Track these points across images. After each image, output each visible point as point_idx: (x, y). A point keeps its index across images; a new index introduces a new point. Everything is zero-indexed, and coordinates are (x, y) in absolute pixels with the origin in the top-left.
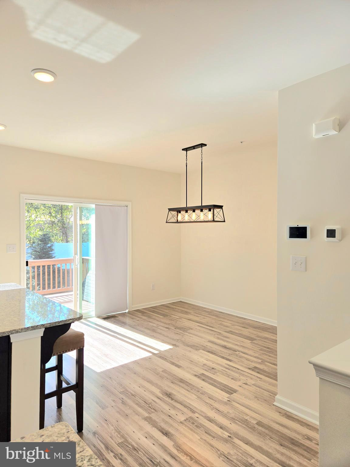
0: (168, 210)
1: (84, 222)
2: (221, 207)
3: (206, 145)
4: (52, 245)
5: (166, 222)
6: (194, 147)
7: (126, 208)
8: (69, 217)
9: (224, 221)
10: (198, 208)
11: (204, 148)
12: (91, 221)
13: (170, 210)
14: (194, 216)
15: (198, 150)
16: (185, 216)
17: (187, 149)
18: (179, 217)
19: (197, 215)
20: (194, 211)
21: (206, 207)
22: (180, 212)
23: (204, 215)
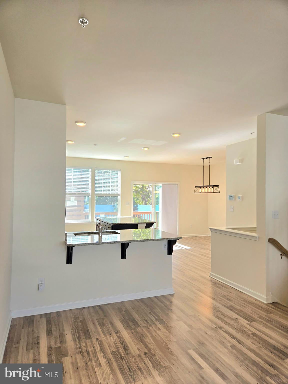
1: (157, 192)
2: (218, 186)
3: (211, 157)
4: (137, 206)
5: (194, 193)
6: (206, 158)
7: (177, 185)
8: (147, 188)
9: (219, 193)
10: (208, 186)
11: (210, 158)
12: (160, 191)
13: (196, 187)
14: (206, 190)
15: (208, 159)
16: (203, 190)
17: (203, 159)
18: (200, 190)
19: (208, 189)
20: (206, 188)
21: (211, 186)
22: (200, 188)
23: (210, 190)
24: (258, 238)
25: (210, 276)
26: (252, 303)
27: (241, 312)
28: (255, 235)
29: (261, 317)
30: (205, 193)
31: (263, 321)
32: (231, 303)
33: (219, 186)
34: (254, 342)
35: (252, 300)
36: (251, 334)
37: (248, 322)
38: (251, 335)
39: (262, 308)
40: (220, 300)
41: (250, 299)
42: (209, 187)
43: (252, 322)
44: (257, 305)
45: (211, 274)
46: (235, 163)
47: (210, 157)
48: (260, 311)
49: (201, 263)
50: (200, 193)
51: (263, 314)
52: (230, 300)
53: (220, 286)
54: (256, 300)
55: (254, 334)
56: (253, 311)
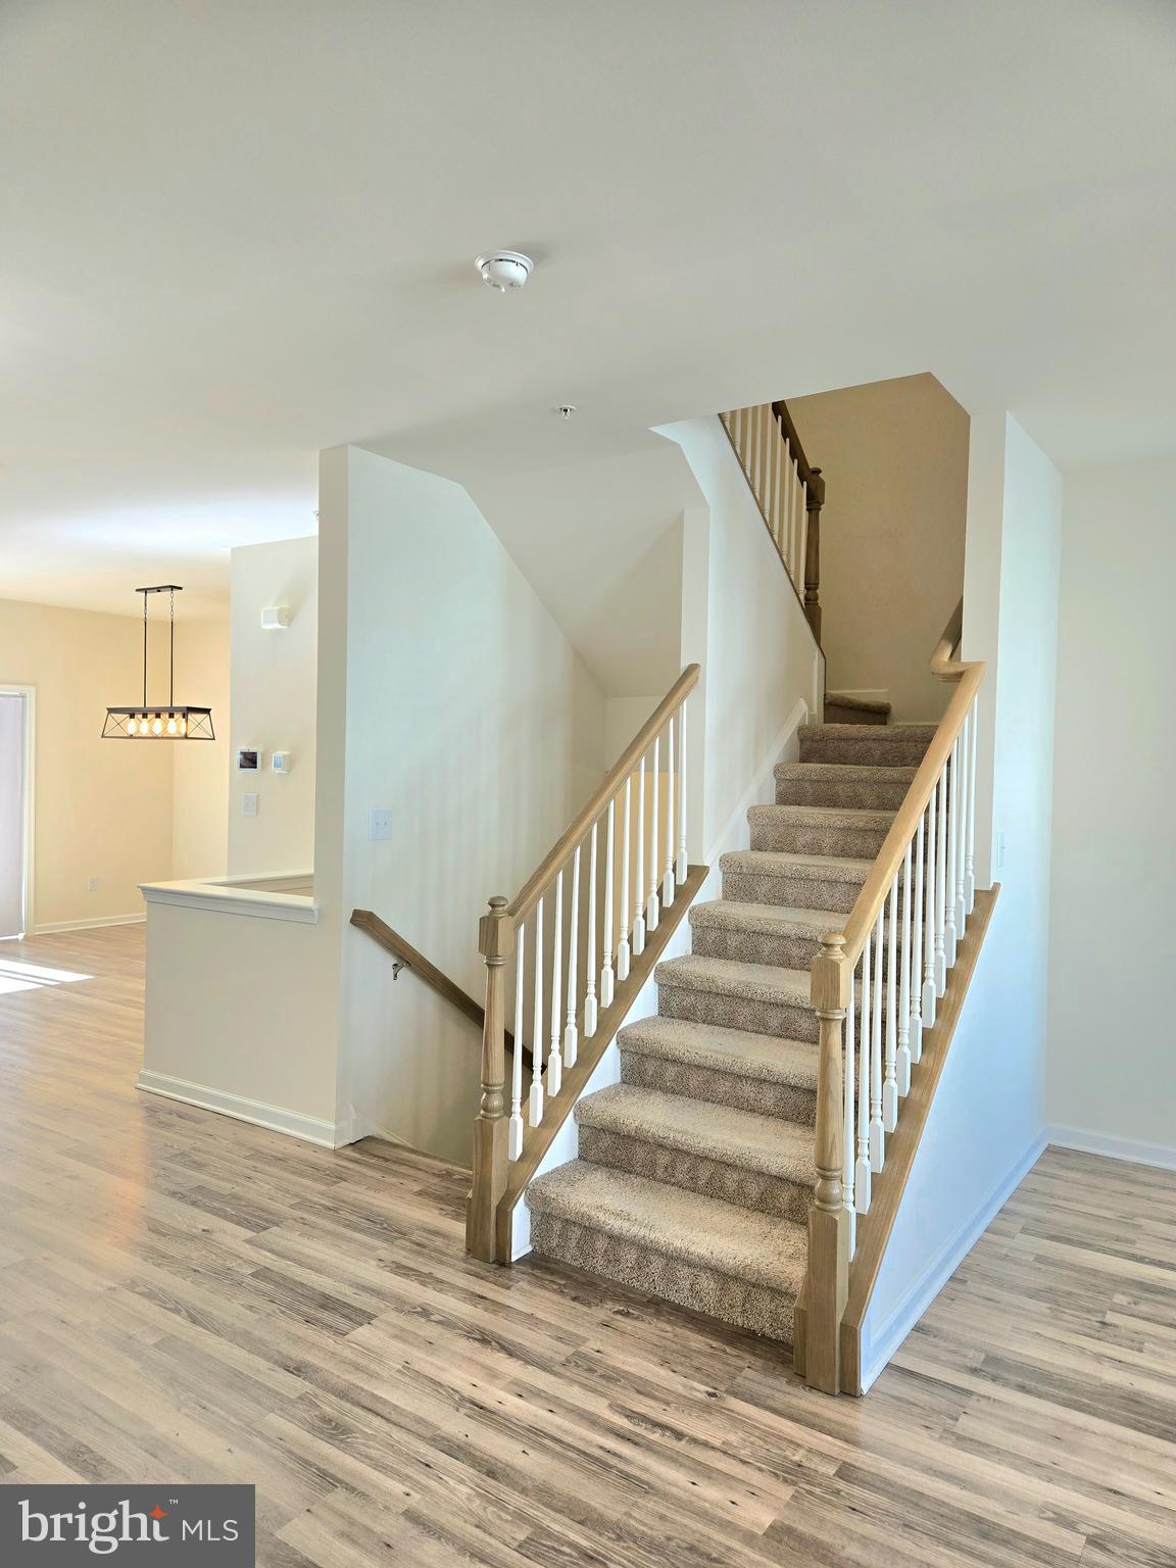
0: (107, 711)
2: (207, 711)
3: (181, 588)
5: (103, 736)
6: (159, 590)
7: (21, 699)
9: (214, 740)
10: (164, 710)
11: (176, 592)
13: (111, 710)
14: (157, 726)
15: (167, 594)
16: (142, 726)
17: (146, 591)
18: (132, 726)
19: (166, 723)
20: (158, 716)
21: (178, 709)
22: (132, 716)
23: (175, 726)
24: (316, 912)
25: (140, 1085)
26: (281, 1160)
27: (233, 1201)
28: (306, 901)
29: (304, 1204)
30: (150, 738)
31: (305, 1216)
32: (200, 1177)
33: (210, 710)
34: (255, 1303)
35: (287, 1145)
36: (252, 1275)
37: (250, 1234)
38: (250, 1280)
39: (315, 1171)
40: (159, 1175)
41: (281, 1147)
42: (171, 716)
43: (265, 1229)
44: (301, 1161)
45: (143, 1078)
46: (265, 622)
47: (173, 588)
48: (304, 1181)
49: (113, 1036)
50: (131, 737)
51: (314, 1190)
52: (199, 1166)
53: (174, 1119)
54: (301, 1143)
55: (262, 1273)
56: (278, 1188)
